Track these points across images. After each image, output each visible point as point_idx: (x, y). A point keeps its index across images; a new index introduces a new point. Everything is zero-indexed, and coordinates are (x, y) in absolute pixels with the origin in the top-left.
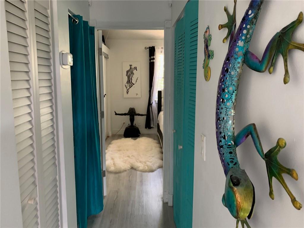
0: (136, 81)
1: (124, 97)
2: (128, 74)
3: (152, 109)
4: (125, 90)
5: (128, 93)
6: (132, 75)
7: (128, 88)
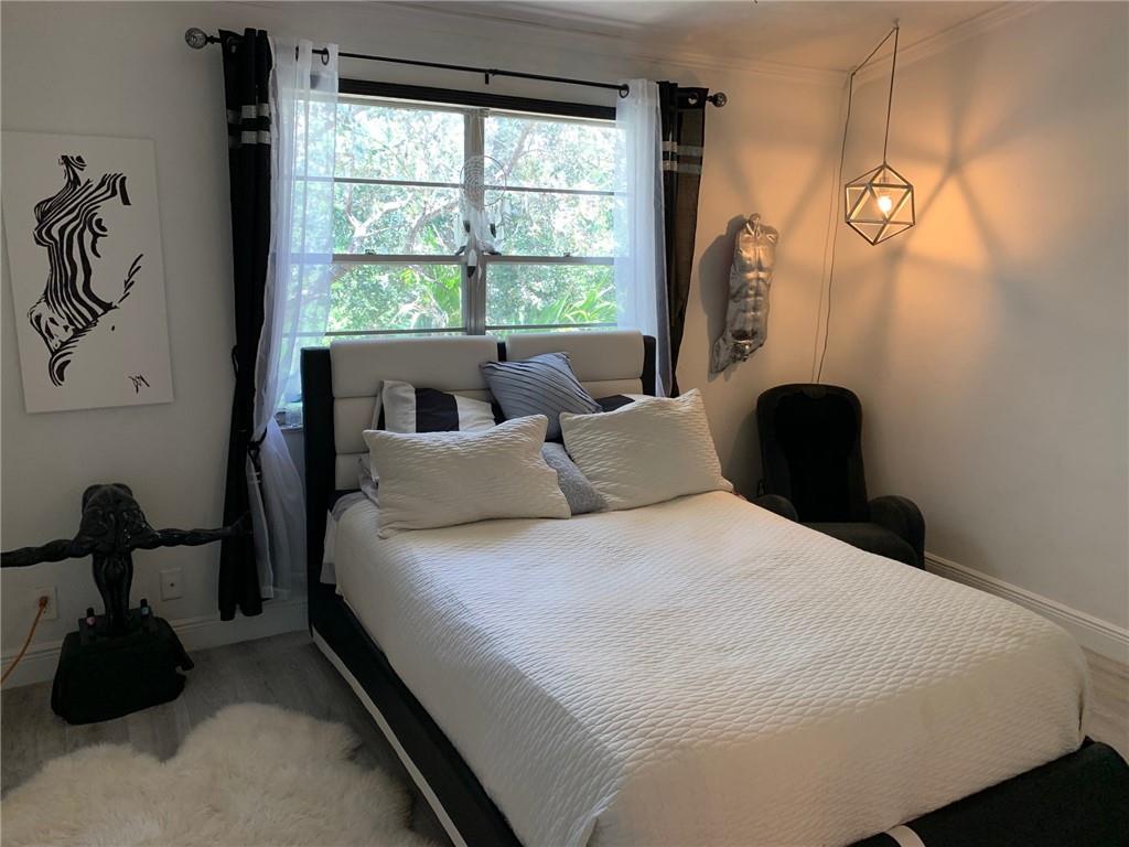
0: (128, 285)
1: (30, 409)
2: (55, 232)
3: (259, 477)
4: (37, 353)
5: (58, 373)
6: (88, 237)
7: (61, 333)
